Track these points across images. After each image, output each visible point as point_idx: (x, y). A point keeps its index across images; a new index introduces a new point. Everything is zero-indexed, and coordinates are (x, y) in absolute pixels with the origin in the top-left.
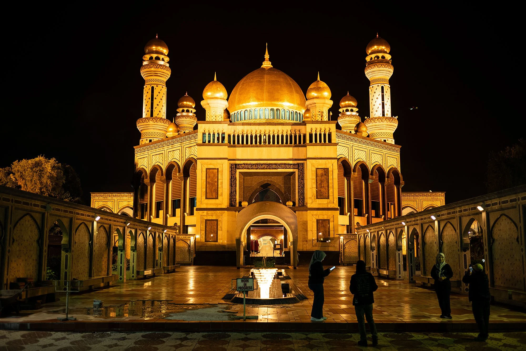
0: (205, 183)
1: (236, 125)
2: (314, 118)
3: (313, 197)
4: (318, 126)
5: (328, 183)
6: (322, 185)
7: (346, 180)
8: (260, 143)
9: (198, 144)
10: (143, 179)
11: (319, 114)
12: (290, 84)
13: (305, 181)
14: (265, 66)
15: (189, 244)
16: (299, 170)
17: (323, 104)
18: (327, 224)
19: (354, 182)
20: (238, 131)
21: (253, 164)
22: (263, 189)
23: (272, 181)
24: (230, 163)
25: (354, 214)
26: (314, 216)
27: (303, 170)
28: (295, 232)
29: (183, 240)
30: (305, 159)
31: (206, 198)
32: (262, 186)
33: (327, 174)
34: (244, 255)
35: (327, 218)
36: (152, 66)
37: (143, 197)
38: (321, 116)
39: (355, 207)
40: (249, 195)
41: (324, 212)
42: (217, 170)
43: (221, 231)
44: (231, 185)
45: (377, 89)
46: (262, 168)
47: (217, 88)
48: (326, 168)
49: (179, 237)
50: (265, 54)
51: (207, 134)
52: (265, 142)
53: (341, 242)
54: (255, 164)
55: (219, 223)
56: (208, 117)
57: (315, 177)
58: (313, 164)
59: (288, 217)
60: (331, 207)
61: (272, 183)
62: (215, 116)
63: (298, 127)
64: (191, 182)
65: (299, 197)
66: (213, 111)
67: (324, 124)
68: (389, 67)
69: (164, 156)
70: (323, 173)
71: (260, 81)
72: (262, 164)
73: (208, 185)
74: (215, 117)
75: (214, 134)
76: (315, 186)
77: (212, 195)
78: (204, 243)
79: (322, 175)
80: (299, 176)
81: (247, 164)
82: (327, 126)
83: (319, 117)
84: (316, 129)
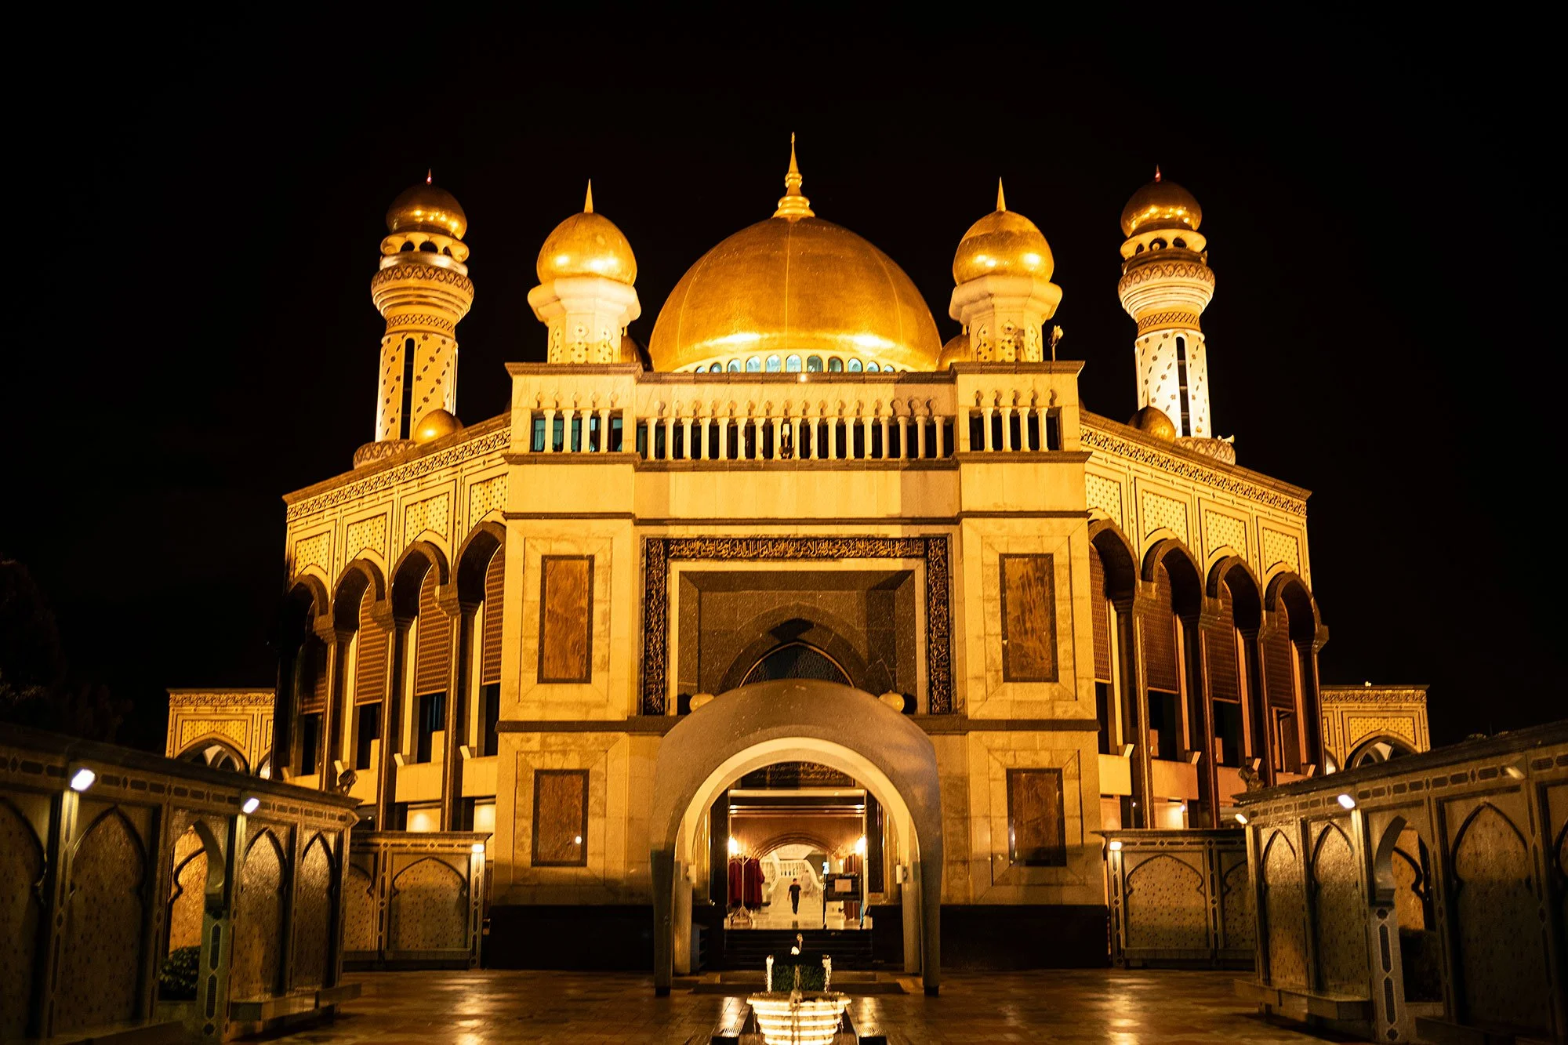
0: (537, 617)
1: (669, 382)
2: (988, 353)
3: (989, 675)
4: (1007, 383)
5: (1053, 613)
6: (1028, 625)
7: (1114, 614)
8: (768, 452)
9: (512, 456)
10: (312, 617)
11: (1008, 338)
12: (881, 270)
13: (956, 610)
14: (787, 211)
15: (465, 875)
16: (928, 562)
17: (1024, 296)
18: (1052, 787)
19: (1146, 624)
20: (675, 406)
21: (741, 540)
22: (777, 642)
23: (815, 610)
24: (643, 537)
25: (1148, 750)
26: (998, 755)
27: (946, 562)
28: (925, 820)
29: (440, 858)
30: (953, 518)
31: (542, 679)
32: (775, 632)
33: (1047, 578)
34: (694, 920)
35: (1051, 761)
36: (409, 270)
37: (310, 689)
38: (1017, 348)
39: (1153, 725)
40: (720, 666)
41: (1039, 737)
42: (586, 563)
43: (601, 821)
44: (647, 628)
45: (1161, 346)
46: (775, 557)
47: (595, 235)
48: (1040, 551)
49: (421, 845)
50: (787, 173)
51: (550, 415)
52: (787, 450)
53: (1115, 864)
54: (746, 540)
55: (592, 784)
56: (555, 351)
57: (995, 592)
58: (988, 537)
59: (898, 748)
60: (1067, 717)
61: (816, 620)
62: (584, 346)
63: (920, 392)
64: (489, 623)
65: (930, 674)
66: (578, 328)
67: (1030, 377)
68: (1202, 275)
69: (389, 525)
70: (1031, 573)
71: (768, 258)
72: (776, 541)
73: (548, 627)
74: (584, 353)
75: (577, 419)
76: (998, 629)
77: (566, 667)
78: (526, 870)
79: (1026, 584)
80: (929, 588)
81: (713, 540)
82: (1042, 383)
83: (1006, 351)
84: (999, 394)
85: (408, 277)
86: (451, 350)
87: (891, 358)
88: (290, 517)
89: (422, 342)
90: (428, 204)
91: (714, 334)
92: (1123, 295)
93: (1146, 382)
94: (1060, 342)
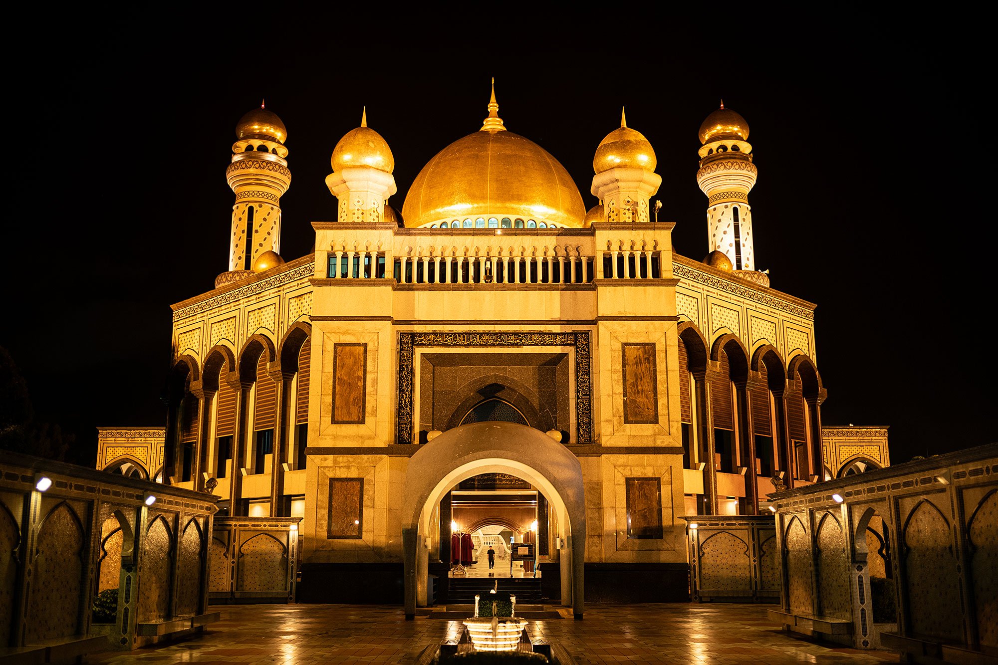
0: (331, 382)
1: (415, 234)
2: (615, 217)
3: (615, 419)
4: (627, 236)
5: (655, 380)
6: (640, 388)
7: (693, 381)
8: (477, 278)
9: (315, 280)
10: (189, 382)
11: (627, 207)
12: (548, 164)
13: (595, 379)
14: (489, 127)
15: (285, 544)
16: (577, 348)
17: (638, 181)
18: (654, 489)
19: (713, 387)
20: (418, 249)
21: (459, 334)
22: (482, 398)
23: (506, 378)
24: (398, 332)
25: (714, 466)
26: (620, 469)
27: (588, 348)
28: (574, 509)
29: (267, 533)
30: (593, 321)
31: (334, 422)
32: (481, 392)
33: (651, 358)
34: (429, 572)
35: (654, 473)
36: (250, 163)
37: (188, 427)
38: (633, 214)
39: (717, 450)
40: (446, 413)
41: (646, 457)
42: (362, 348)
43: (372, 511)
44: (400, 389)
45: (723, 213)
46: (481, 345)
47: (368, 142)
48: (647, 342)
49: (258, 526)
50: (489, 103)
51: (339, 255)
52: (489, 277)
53: (693, 537)
54: (463, 334)
55: (365, 487)
56: (343, 214)
57: (619, 367)
58: (615, 332)
59: (558, 464)
60: (663, 445)
61: (506, 384)
62: (361, 212)
63: (573, 241)
64: (301, 386)
65: (578, 418)
66: (357, 200)
67: (641, 232)
68: (749, 169)
69: (237, 324)
70: (641, 355)
71: (477, 156)
72: (481, 334)
73: (338, 388)
74: (361, 216)
75: (357, 258)
76: (621, 390)
77: (349, 414)
78: (324, 541)
79: (638, 362)
80: (577, 364)
81: (442, 334)
82: (649, 236)
83: (627, 216)
84: (622, 243)
85: (250, 168)
86: (277, 214)
87: (554, 220)
88: (175, 318)
89: (258, 208)
90: (263, 122)
91: (443, 204)
92: (699, 181)
93: (714, 235)
94: (661, 210)
